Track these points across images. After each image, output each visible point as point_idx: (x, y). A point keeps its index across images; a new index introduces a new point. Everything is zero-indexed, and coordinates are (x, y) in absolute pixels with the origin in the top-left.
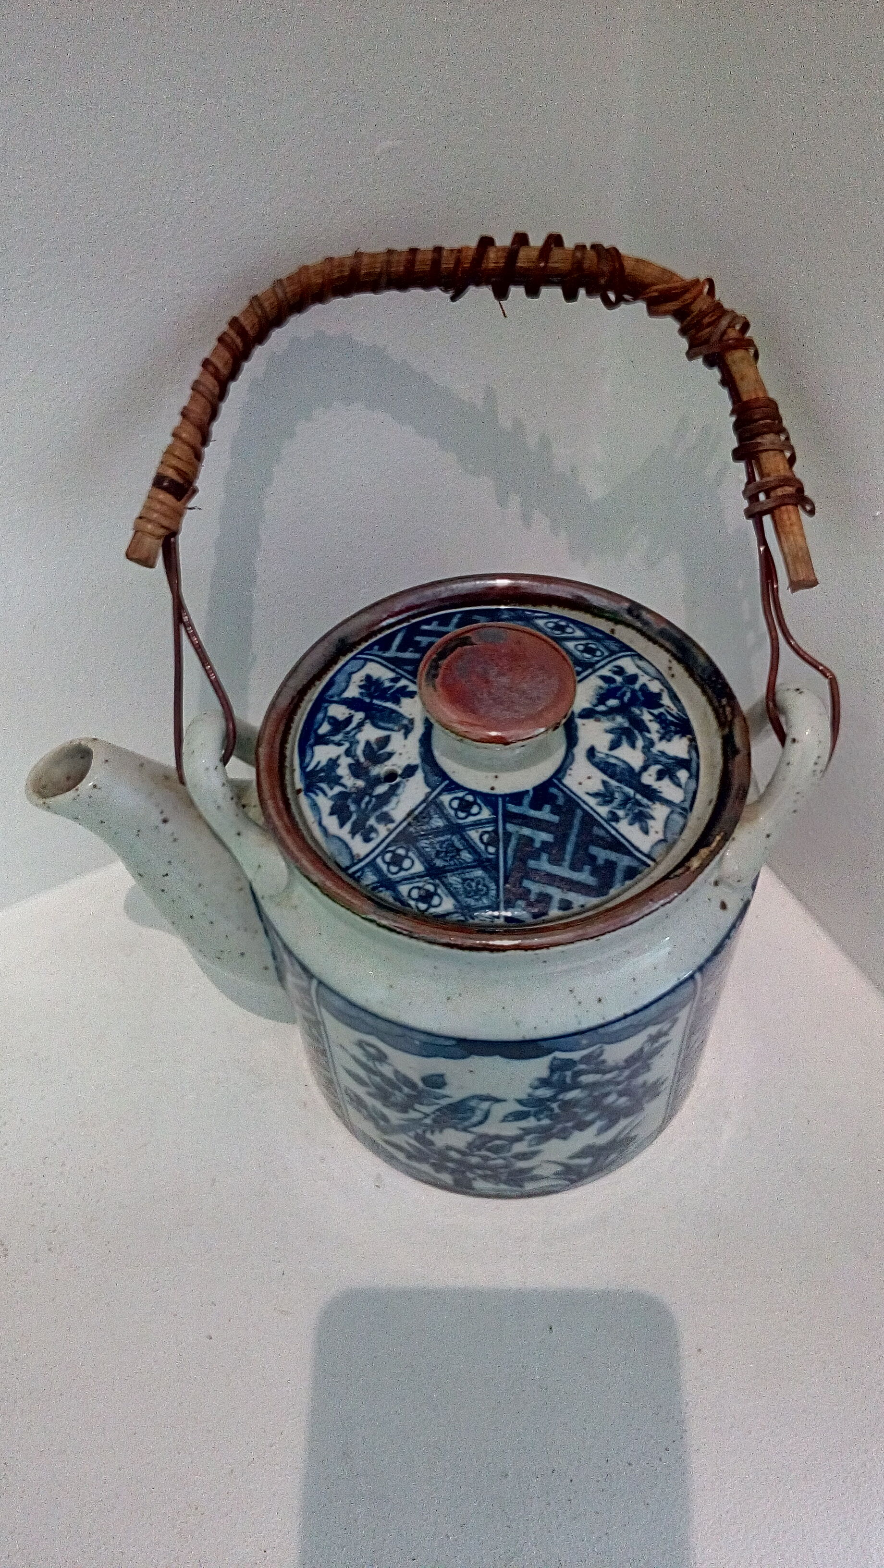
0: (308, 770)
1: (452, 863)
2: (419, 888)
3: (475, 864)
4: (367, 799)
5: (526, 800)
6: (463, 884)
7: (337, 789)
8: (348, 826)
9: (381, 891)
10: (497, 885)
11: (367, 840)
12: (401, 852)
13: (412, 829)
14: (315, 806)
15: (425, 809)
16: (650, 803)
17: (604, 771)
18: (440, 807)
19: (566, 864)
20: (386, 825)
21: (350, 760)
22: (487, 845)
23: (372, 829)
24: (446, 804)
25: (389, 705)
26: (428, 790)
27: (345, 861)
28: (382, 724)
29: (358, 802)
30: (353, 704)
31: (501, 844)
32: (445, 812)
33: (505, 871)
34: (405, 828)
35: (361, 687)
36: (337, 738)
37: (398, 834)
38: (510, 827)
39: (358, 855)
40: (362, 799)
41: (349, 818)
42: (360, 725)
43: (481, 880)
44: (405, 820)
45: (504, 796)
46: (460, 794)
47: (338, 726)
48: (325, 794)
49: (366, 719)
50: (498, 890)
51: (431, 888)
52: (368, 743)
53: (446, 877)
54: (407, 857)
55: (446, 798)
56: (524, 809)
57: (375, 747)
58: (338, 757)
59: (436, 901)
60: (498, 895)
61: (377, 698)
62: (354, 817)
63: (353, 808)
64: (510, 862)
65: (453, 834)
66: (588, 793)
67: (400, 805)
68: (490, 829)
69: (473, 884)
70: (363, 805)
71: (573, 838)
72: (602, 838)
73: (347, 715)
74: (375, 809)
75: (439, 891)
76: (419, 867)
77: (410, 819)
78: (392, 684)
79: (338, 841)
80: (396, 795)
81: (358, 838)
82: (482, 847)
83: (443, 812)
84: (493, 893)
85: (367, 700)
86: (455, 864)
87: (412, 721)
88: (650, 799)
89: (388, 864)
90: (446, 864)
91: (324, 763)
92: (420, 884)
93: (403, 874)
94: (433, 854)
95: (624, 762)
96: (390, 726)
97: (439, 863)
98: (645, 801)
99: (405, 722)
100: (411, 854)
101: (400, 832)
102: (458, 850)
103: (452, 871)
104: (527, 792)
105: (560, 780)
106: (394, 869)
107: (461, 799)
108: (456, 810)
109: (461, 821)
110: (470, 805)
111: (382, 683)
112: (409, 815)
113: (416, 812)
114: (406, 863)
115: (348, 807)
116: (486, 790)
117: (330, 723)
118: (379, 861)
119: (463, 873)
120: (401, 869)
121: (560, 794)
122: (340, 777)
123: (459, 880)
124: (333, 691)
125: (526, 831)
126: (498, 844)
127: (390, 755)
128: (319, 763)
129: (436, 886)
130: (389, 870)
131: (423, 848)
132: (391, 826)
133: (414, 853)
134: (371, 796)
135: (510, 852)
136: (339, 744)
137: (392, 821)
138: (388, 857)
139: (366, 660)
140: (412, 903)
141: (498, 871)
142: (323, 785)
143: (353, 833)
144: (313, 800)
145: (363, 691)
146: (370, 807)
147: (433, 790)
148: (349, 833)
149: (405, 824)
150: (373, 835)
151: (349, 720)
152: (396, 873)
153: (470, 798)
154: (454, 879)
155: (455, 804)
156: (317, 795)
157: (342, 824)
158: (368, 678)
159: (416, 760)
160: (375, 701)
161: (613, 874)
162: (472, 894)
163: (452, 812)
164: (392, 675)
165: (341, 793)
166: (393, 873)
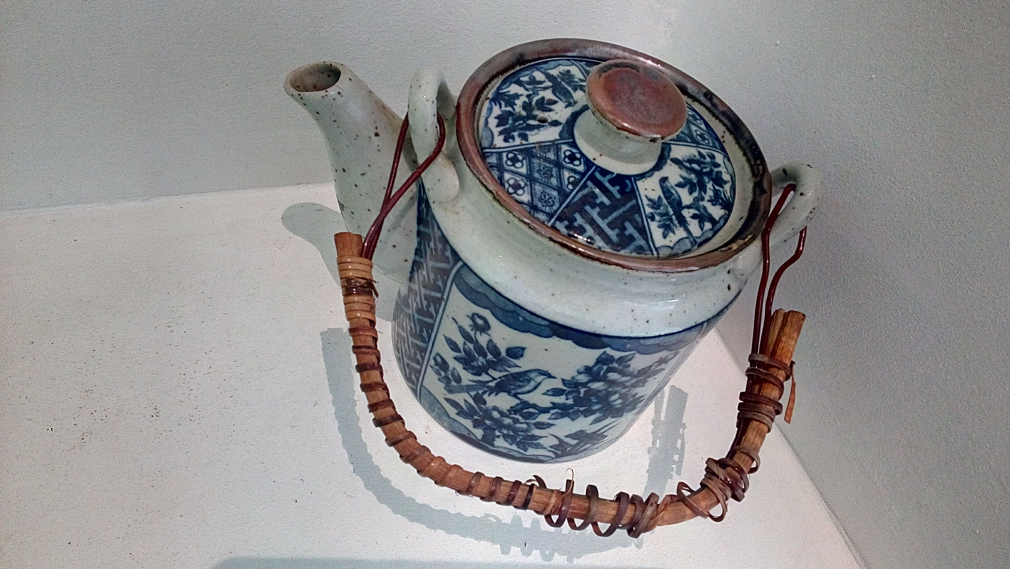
0: (500, 91)
1: (544, 179)
2: (516, 180)
3: (557, 188)
4: (521, 122)
5: (609, 177)
6: (542, 193)
7: (509, 109)
8: (501, 129)
9: (494, 170)
10: (561, 205)
11: (506, 140)
12: (520, 157)
13: (534, 150)
14: (490, 110)
15: (549, 145)
16: (678, 225)
17: (664, 193)
18: (558, 150)
19: (607, 221)
20: (522, 140)
21: (527, 100)
22: (569, 183)
23: (513, 138)
24: (563, 151)
25: (570, 89)
26: (558, 137)
27: (485, 144)
28: (558, 94)
29: (515, 121)
30: (550, 77)
31: (578, 188)
32: (559, 154)
33: (570, 202)
34: (532, 148)
35: (560, 73)
36: (528, 87)
37: (525, 148)
38: (589, 183)
39: (495, 145)
40: (518, 121)
41: (504, 125)
42: (545, 88)
43: (553, 198)
44: (534, 143)
45: (597, 167)
46: (574, 151)
47: (533, 81)
48: (500, 107)
49: (551, 87)
50: (558, 209)
51: (522, 184)
52: (543, 98)
53: (535, 184)
54: (521, 161)
55: (565, 148)
56: (605, 181)
57: (545, 101)
58: (522, 95)
59: (520, 192)
60: (557, 211)
61: (565, 82)
62: (508, 126)
63: (510, 121)
64: (576, 199)
65: (555, 166)
66: (646, 197)
67: (537, 136)
68: (577, 177)
69: (547, 197)
70: (517, 124)
71: (621, 211)
72: (637, 222)
73: (542, 80)
74: (522, 129)
75: (526, 189)
76: (524, 170)
77: (537, 145)
78: (579, 81)
79: (489, 133)
80: (539, 130)
81: (502, 137)
82: (566, 183)
83: (558, 152)
84: (555, 208)
85: (559, 80)
86: (545, 181)
87: (575, 102)
88: (679, 223)
89: (508, 159)
90: (540, 178)
91: (511, 93)
92: (518, 179)
93: (513, 168)
94: (537, 169)
95: (679, 197)
96: (562, 98)
97: (536, 175)
98: (676, 222)
99: (572, 101)
100: (524, 162)
101: (527, 148)
102: (552, 176)
103: (540, 183)
104: (612, 173)
105: (635, 180)
106: (509, 163)
107: (573, 154)
108: (566, 157)
109: (564, 163)
110: (576, 159)
111: (574, 78)
112: (538, 143)
113: (543, 144)
114: (518, 165)
115: (508, 120)
116: (591, 158)
117: (530, 78)
118: (504, 155)
119: (546, 188)
120: (514, 165)
121: (630, 186)
122: (515, 105)
123: (541, 191)
124: (545, 66)
125: (597, 191)
126: (576, 187)
127: (551, 110)
128: (509, 92)
129: (526, 185)
130: (506, 162)
131: (533, 163)
132: (524, 142)
133: (526, 162)
134: (525, 122)
135: (580, 195)
136: (527, 90)
137: (527, 140)
138: (511, 155)
139: (573, 64)
140: (507, 186)
141: (566, 200)
142: (503, 103)
143: (501, 133)
144: (492, 107)
145: (560, 75)
146: (520, 126)
147: (561, 139)
148: (499, 132)
149: (533, 146)
150: (511, 140)
151: (541, 82)
152: (509, 166)
153: (578, 156)
154: (538, 188)
155: (568, 153)
156: (496, 104)
157: (498, 126)
158: (569, 71)
159: (563, 120)
160: (563, 83)
161: (629, 244)
162: (543, 201)
163: (563, 156)
164: (582, 77)
165: (509, 112)
166: (507, 165)
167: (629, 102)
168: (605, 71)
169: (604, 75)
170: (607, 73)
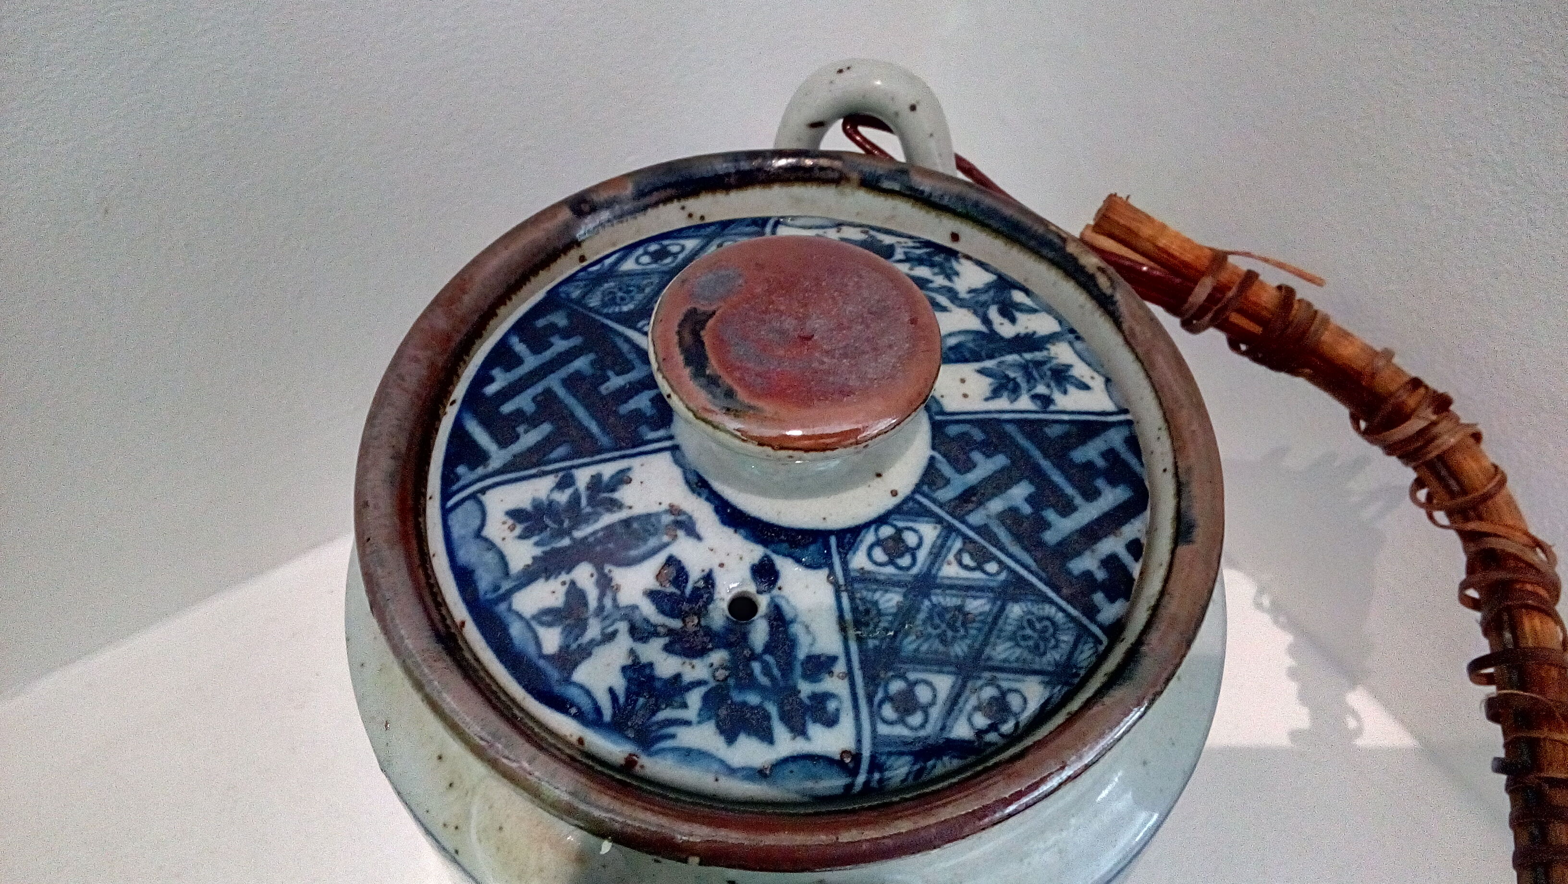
0: (607, 713)
1: (973, 632)
2: (977, 708)
3: (999, 603)
4: (756, 667)
5: (946, 470)
6: (1018, 645)
7: (694, 699)
8: (780, 731)
9: (934, 766)
10: (1052, 602)
11: (831, 721)
12: (896, 686)
13: (871, 643)
14: (689, 754)
15: (852, 599)
16: (1045, 353)
17: (976, 357)
18: (865, 578)
19: (1078, 500)
20: (831, 673)
21: (658, 644)
22: (980, 568)
23: (821, 699)
24: (869, 566)
25: (608, 519)
26: (823, 573)
27: (834, 783)
28: (633, 553)
29: (751, 684)
30: (548, 567)
31: (994, 550)
32: (882, 577)
33: (1041, 579)
34: (862, 651)
35: (524, 536)
36: (592, 633)
37: (863, 668)
38: (976, 518)
39: (844, 752)
40: (751, 674)
41: (767, 717)
42: (605, 584)
43: (1029, 617)
44: (846, 640)
45: (917, 489)
46: (869, 537)
47: (568, 615)
48: (687, 723)
49: (599, 568)
50: (1061, 609)
51: (989, 692)
52: (652, 595)
53: (989, 658)
54: (912, 685)
55: (859, 560)
56: (959, 483)
57: (670, 589)
58: (632, 652)
59: (1014, 701)
60: (1068, 615)
61: (575, 526)
62: (773, 709)
63: (753, 699)
64: (1030, 561)
65: (927, 596)
66: (987, 399)
67: (814, 627)
68: (958, 544)
69: (1029, 632)
70: (764, 680)
71: (1045, 464)
72: (1066, 436)
73: (562, 591)
74: (787, 668)
75: (1005, 685)
76: (944, 683)
77: (852, 633)
78: (569, 492)
79: (792, 766)
80: (792, 621)
81: (815, 730)
82: (978, 575)
83: (876, 581)
84: (1060, 617)
85: (564, 542)
86: (979, 630)
87: (675, 510)
88: (1040, 349)
89: (902, 721)
90: (968, 641)
91: (619, 684)
92: (973, 701)
93: (935, 712)
94: (937, 645)
95: (960, 333)
96: (653, 542)
97: (959, 649)
98: (1038, 355)
99: (667, 519)
100: (912, 676)
101: (861, 662)
102: (960, 608)
103: (985, 643)
104: (932, 459)
105: (942, 413)
106: (916, 719)
107: (878, 543)
108: (891, 562)
109: (915, 571)
110: (898, 537)
112: (843, 629)
113: (848, 616)
114: (923, 694)
115: (744, 704)
116: (891, 503)
117: (550, 625)
118: (883, 729)
119: (1001, 630)
120: (925, 709)
121: (965, 428)
122: (678, 677)
123: (1009, 644)
124: (484, 581)
125: (996, 505)
126: (991, 554)
127: (709, 579)
128: (611, 691)
129: (992, 682)
130: (912, 728)
131: (917, 650)
132: (840, 667)
133: (915, 670)
134: (754, 657)
135: (1015, 549)
136: (609, 637)
137: (833, 659)
138: (888, 711)
139: (472, 497)
140: (992, 737)
141: (1032, 585)
142: (665, 714)
143: (799, 731)
144: (674, 750)
145: (536, 538)
146: (776, 672)
147: (831, 567)
148: (794, 738)
149: (854, 647)
150: (832, 705)
151: (575, 593)
152: (926, 721)
153: (886, 531)
154: (1001, 651)
155: (879, 555)
156: (673, 736)
157: (768, 737)
158: (517, 514)
159: (755, 552)
160: (578, 534)
161: (1125, 464)
162: (1042, 644)
163: (890, 570)
164: (549, 481)
165: (706, 698)
166: (922, 726)
167: (845, 355)
168: (729, 394)
169: (742, 395)
170: (736, 388)
